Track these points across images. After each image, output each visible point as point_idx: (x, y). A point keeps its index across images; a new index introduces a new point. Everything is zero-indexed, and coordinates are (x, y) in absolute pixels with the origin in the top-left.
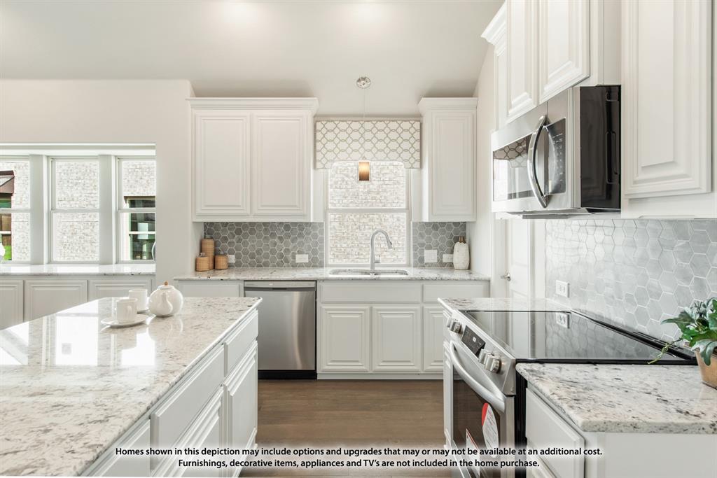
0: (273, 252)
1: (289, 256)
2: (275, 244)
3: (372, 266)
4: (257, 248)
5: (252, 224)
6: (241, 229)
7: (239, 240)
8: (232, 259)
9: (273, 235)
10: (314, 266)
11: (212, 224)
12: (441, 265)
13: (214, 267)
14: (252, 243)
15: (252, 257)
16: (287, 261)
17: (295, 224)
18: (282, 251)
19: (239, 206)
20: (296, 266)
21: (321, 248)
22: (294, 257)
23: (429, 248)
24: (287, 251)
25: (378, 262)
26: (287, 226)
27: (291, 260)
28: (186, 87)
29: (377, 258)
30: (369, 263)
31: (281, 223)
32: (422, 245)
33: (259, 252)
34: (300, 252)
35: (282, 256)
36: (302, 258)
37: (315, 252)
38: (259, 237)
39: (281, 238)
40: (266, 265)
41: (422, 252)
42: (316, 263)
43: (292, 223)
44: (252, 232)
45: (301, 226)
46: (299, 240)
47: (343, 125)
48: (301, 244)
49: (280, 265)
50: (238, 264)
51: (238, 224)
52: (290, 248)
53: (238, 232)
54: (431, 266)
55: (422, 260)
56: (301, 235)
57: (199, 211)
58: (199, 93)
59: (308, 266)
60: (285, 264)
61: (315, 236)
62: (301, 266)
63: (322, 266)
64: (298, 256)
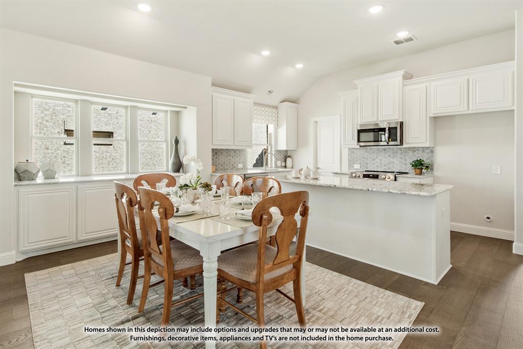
0: (230, 163)
1: (235, 165)
2: (230, 159)
4: (224, 161)
5: (221, 150)
7: (216, 158)
9: (230, 155)
10: (244, 169)
12: (282, 167)
14: (222, 159)
15: (222, 165)
16: (235, 167)
17: (237, 150)
18: (233, 163)
21: (246, 161)
22: (237, 165)
23: (278, 160)
24: (235, 163)
26: (235, 151)
31: (232, 150)
33: (224, 163)
34: (239, 163)
35: (233, 165)
36: (240, 166)
37: (244, 163)
38: (224, 156)
39: (232, 157)
40: (227, 169)
41: (276, 162)
42: (245, 167)
44: (222, 153)
45: (240, 151)
46: (239, 157)
48: (240, 159)
49: (232, 169)
52: (236, 161)
54: (279, 167)
55: (277, 165)
56: (240, 155)
57: (212, 144)
59: (242, 169)
60: (234, 169)
61: (245, 156)
62: (239, 169)
63: (247, 169)
64: (239, 165)
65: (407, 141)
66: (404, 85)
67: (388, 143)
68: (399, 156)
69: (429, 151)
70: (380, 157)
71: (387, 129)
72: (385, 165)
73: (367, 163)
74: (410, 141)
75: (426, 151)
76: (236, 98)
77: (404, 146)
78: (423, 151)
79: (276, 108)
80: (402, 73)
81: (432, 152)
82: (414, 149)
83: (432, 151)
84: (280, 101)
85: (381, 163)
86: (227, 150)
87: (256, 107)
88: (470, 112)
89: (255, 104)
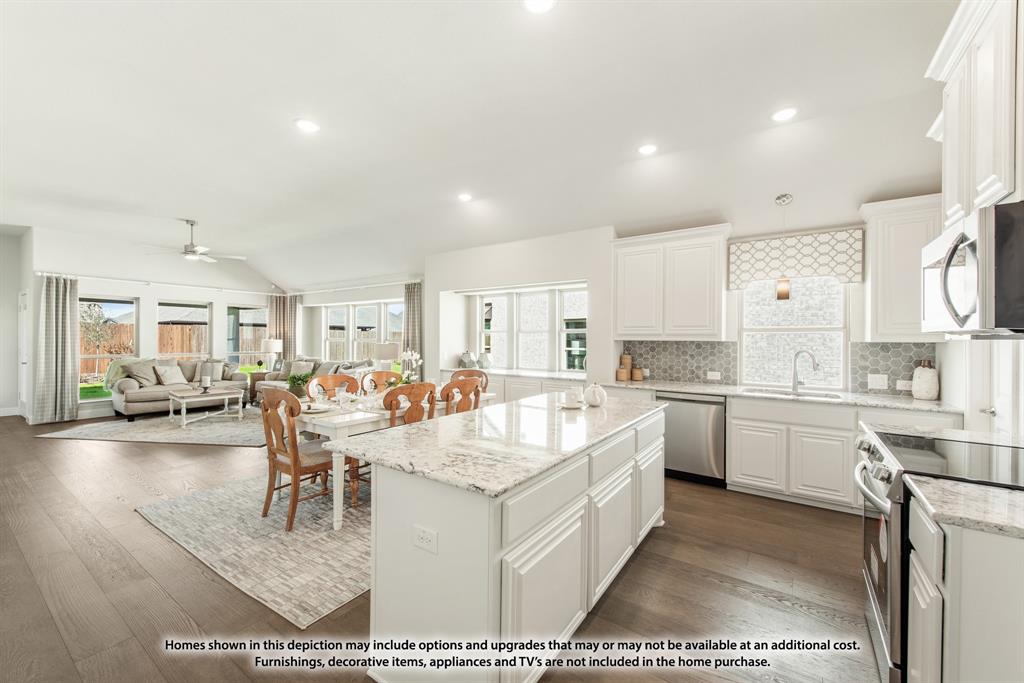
0: (685, 368)
1: (701, 373)
2: (687, 361)
3: (795, 388)
4: (669, 364)
5: (665, 342)
6: (654, 347)
7: (653, 357)
8: (647, 372)
9: (685, 353)
10: (727, 384)
11: (629, 342)
12: (893, 392)
13: (632, 378)
14: (664, 360)
15: (665, 371)
16: (698, 377)
17: (707, 343)
18: (694, 368)
19: (653, 327)
20: (707, 382)
21: (735, 366)
22: (705, 374)
23: (876, 372)
24: (698, 368)
25: (801, 383)
26: (699, 345)
27: (702, 376)
28: (611, 231)
29: (801, 379)
31: (693, 342)
32: (865, 368)
33: (671, 368)
34: (711, 370)
35: (693, 372)
36: (711, 375)
37: (727, 370)
38: (671, 354)
39: (692, 356)
40: (678, 379)
41: (865, 376)
42: (728, 380)
43: (704, 342)
44: (665, 349)
45: (713, 345)
46: (710, 358)
47: (760, 245)
48: (713, 362)
49: (691, 380)
50: (652, 377)
51: (652, 342)
52: (701, 365)
53: (653, 349)
54: (877, 392)
55: (864, 385)
56: (713, 354)
57: (620, 332)
58: (620, 235)
59: (720, 383)
60: (697, 380)
61: (728, 355)
62: (712, 382)
64: (709, 373)
79: (858, 225)
89: (732, 241)
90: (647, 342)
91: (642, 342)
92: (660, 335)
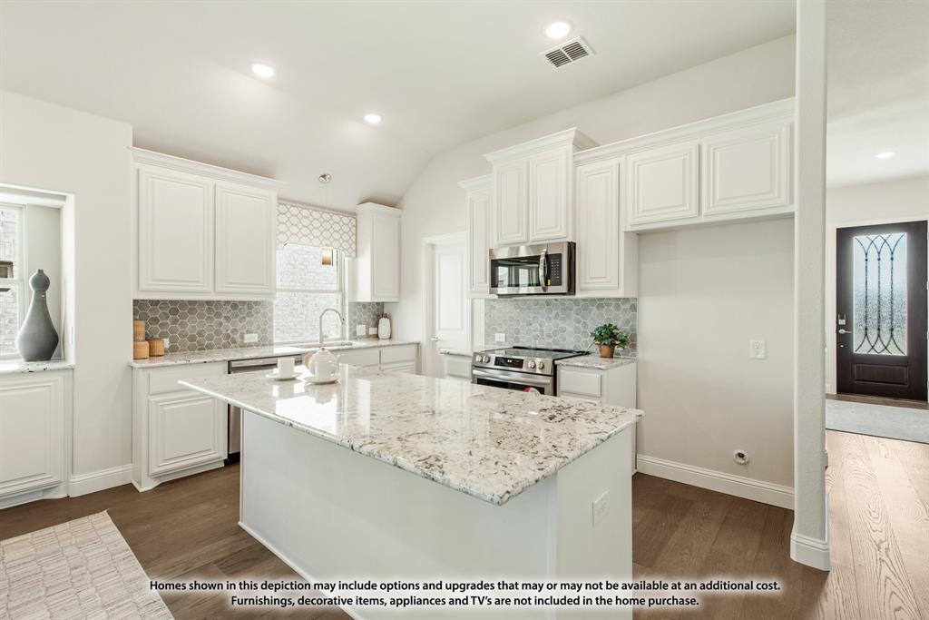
0: (218, 333)
1: (237, 337)
2: (221, 324)
3: (321, 341)
4: (198, 329)
5: (192, 303)
6: (176, 308)
7: (175, 321)
8: (166, 342)
9: (218, 315)
10: (263, 345)
12: (368, 336)
14: (193, 325)
15: (192, 339)
16: (234, 342)
17: (243, 303)
18: (229, 332)
19: (199, 282)
20: (243, 346)
21: (271, 326)
22: (242, 337)
23: (360, 323)
24: (235, 331)
25: (326, 337)
26: (235, 305)
27: (239, 340)
28: (128, 134)
29: (324, 334)
30: (318, 338)
31: (227, 302)
32: (354, 321)
33: (200, 334)
34: (248, 332)
35: (229, 336)
36: (251, 338)
37: (264, 331)
38: (201, 316)
39: (227, 318)
40: (210, 347)
41: (355, 327)
42: (265, 341)
43: (240, 302)
44: (192, 311)
45: (249, 305)
46: (248, 319)
48: (251, 323)
49: (226, 346)
50: (173, 349)
51: (172, 302)
52: (238, 328)
53: (174, 312)
54: (361, 338)
55: (355, 333)
56: (249, 314)
57: (143, 286)
59: (257, 345)
60: (232, 345)
61: (265, 315)
62: (250, 345)
63: (271, 344)
64: (246, 336)
65: (583, 286)
66: (577, 164)
67: (544, 289)
68: (574, 316)
69: (627, 306)
70: (540, 319)
71: (542, 258)
72: (549, 336)
73: (518, 332)
74: (587, 286)
75: (623, 307)
76: (220, 183)
77: (579, 295)
78: (617, 307)
79: (353, 215)
80: (570, 134)
81: (634, 308)
82: (599, 303)
83: (631, 305)
84: (360, 201)
85: (542, 331)
86: (209, 303)
87: (282, 209)
88: (703, 220)
89: (282, 200)
90: (165, 302)
91: (157, 302)
92: (209, 293)
